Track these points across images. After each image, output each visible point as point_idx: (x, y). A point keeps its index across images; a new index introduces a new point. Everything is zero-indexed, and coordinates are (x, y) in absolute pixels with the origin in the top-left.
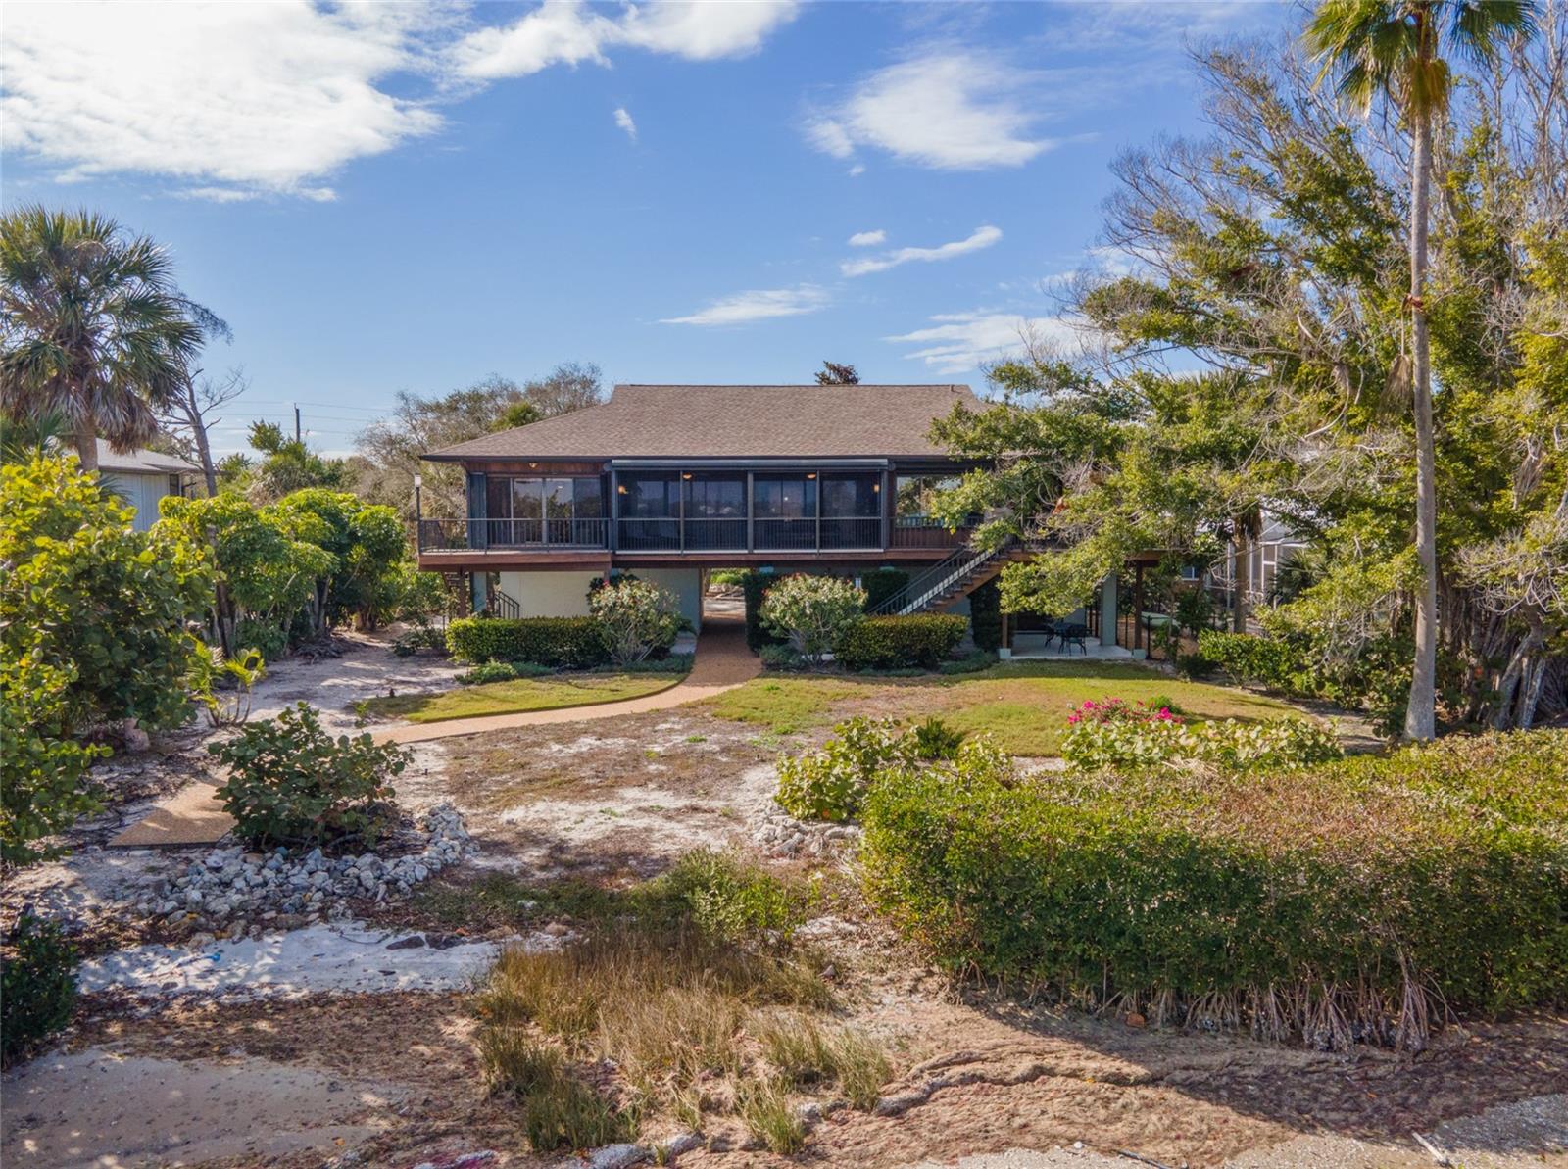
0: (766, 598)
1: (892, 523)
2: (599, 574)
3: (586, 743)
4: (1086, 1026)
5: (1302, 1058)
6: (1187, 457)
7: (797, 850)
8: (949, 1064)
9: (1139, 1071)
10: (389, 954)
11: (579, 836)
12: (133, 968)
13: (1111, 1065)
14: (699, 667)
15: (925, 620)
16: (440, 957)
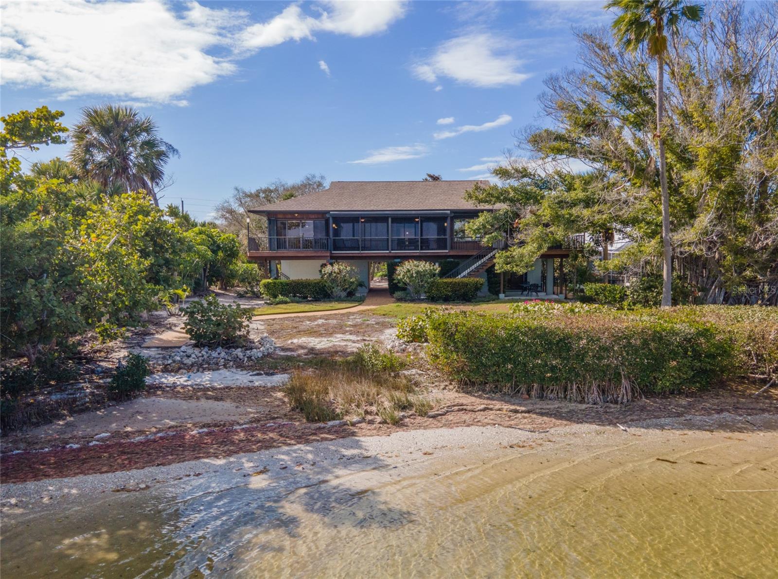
0: (396, 270)
1: (452, 239)
2: (324, 262)
3: (320, 322)
4: (507, 398)
5: (584, 406)
6: (574, 204)
7: (404, 351)
8: (454, 406)
9: (523, 409)
10: (251, 377)
11: (318, 347)
12: (161, 378)
13: (513, 407)
14: (367, 300)
15: (466, 280)
16: (269, 378)
